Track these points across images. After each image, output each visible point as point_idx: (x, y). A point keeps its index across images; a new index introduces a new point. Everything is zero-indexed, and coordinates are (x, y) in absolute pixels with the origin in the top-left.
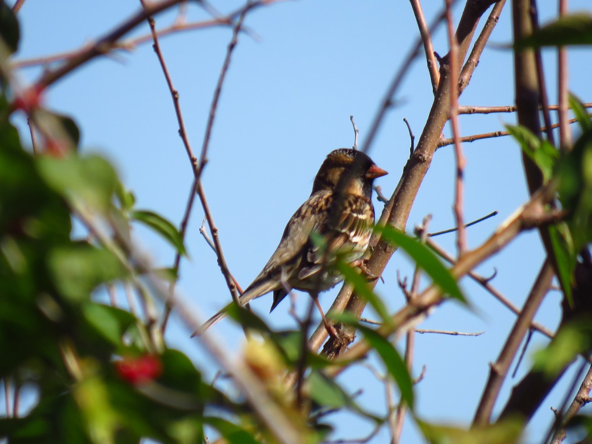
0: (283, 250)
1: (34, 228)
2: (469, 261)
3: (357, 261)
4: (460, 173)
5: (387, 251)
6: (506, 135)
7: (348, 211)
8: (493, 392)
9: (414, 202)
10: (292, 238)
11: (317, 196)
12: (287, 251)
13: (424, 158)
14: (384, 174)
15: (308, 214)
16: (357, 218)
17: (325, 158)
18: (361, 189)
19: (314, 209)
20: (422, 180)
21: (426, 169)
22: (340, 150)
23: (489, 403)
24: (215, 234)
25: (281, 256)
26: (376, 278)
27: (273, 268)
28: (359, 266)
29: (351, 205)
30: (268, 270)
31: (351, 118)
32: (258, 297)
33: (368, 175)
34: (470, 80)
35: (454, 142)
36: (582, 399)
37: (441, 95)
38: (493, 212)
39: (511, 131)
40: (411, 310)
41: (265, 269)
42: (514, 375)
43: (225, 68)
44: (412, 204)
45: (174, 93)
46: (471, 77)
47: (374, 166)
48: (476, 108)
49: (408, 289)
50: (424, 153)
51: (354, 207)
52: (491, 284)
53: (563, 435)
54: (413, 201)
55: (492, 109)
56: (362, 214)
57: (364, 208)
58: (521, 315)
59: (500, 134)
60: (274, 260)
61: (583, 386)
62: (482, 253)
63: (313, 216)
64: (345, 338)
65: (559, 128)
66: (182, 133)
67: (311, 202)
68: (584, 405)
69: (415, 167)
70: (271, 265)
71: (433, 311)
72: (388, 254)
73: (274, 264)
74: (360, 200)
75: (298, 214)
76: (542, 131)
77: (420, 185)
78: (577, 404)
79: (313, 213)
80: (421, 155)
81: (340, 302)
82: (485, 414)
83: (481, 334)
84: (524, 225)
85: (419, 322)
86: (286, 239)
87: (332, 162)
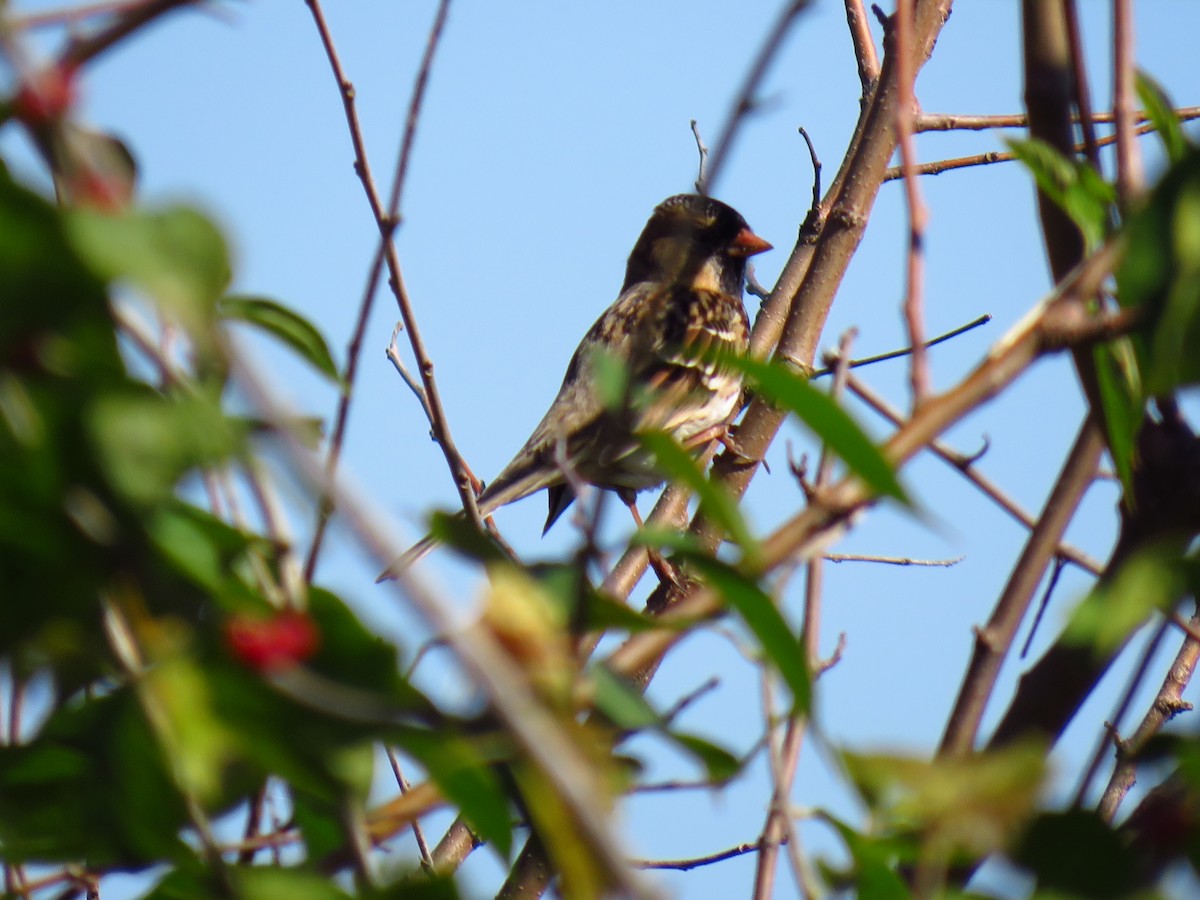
0: (565, 406)
1: (59, 354)
2: (934, 417)
3: (715, 429)
4: (915, 241)
5: (777, 407)
6: (1007, 160)
7: (698, 325)
8: (981, 685)
9: (831, 309)
10: (585, 383)
11: (633, 295)
12: (575, 408)
13: (851, 220)
14: (767, 248)
15: (617, 333)
16: (716, 338)
17: (649, 214)
18: (718, 280)
19: (628, 321)
20: (847, 264)
21: (856, 241)
22: (679, 197)
23: (974, 707)
24: (429, 374)
25: (561, 420)
26: (754, 464)
27: (546, 444)
28: (720, 438)
29: (703, 312)
30: (535, 448)
31: (693, 124)
32: (514, 499)
33: (732, 251)
34: (933, 48)
35: (902, 174)
36: (1168, 705)
37: (886, 92)
38: (981, 316)
39: (1019, 152)
40: (817, 517)
41: (529, 445)
42: (1024, 654)
43: (438, 31)
44: (826, 313)
45: (345, 89)
46: (935, 42)
47: (745, 231)
48: (957, 119)
49: (810, 478)
50: (852, 209)
51: (710, 315)
52: (978, 468)
53: (1130, 780)
54: (828, 306)
55: (988, 120)
56: (727, 331)
57: (731, 319)
58: (1039, 530)
59: (994, 159)
60: (548, 427)
61: (1170, 678)
62: (961, 399)
63: (627, 337)
64: (689, 583)
65: (1115, 145)
66: (361, 168)
67: (622, 308)
68: (1172, 718)
69: (834, 238)
70: (542, 437)
71: (861, 518)
72: (779, 414)
73: (547, 435)
74: (720, 302)
75: (597, 330)
76: (1078, 152)
77: (843, 275)
78: (1157, 715)
79: (626, 330)
80: (846, 214)
81: (672, 499)
82: (965, 732)
83: (956, 562)
84: (1044, 342)
85: (833, 541)
86: (573, 385)
87: (663, 223)
